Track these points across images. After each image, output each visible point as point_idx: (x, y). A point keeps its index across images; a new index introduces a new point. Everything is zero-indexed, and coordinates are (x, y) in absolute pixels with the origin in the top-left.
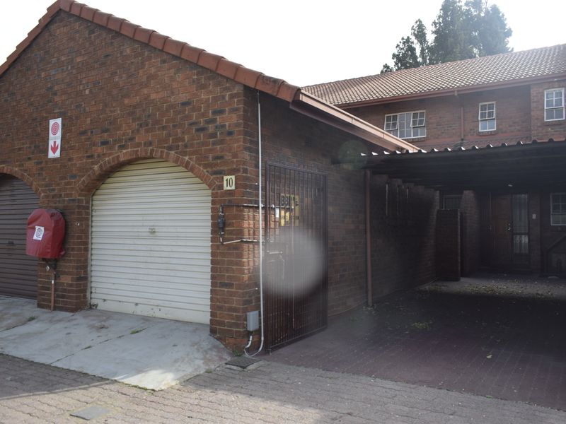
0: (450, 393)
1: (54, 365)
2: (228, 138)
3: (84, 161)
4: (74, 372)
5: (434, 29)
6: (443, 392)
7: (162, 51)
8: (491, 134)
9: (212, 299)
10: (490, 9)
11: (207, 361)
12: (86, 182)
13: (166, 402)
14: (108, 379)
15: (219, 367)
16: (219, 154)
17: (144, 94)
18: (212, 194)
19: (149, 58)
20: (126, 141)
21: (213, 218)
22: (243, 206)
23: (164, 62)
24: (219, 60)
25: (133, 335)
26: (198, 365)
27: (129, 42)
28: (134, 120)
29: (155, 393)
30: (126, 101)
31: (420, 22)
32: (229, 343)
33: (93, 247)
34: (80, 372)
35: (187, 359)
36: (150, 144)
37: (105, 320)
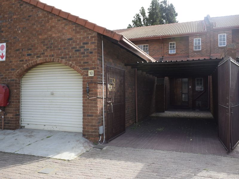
0: (185, 153)
1: (16, 153)
2: (90, 55)
3: (19, 62)
4: (27, 155)
5: (149, 11)
6: (182, 153)
7: (58, 16)
8: (174, 55)
9: (83, 122)
10: (170, 5)
11: (85, 147)
12: (20, 72)
13: (77, 164)
14: (46, 157)
15: (90, 149)
16: (86, 61)
17: (49, 34)
18: (83, 78)
19: (52, 18)
20: (40, 54)
21: (83, 88)
22: (98, 83)
23: (59, 20)
24: (86, 22)
25: (48, 138)
26: (82, 149)
27: (41, 11)
28: (44, 45)
29: (70, 161)
30: (40, 37)
31: (143, 8)
32: (92, 140)
33: (22, 101)
34: (30, 155)
35: (77, 147)
36: (53, 56)
37: (31, 133)
